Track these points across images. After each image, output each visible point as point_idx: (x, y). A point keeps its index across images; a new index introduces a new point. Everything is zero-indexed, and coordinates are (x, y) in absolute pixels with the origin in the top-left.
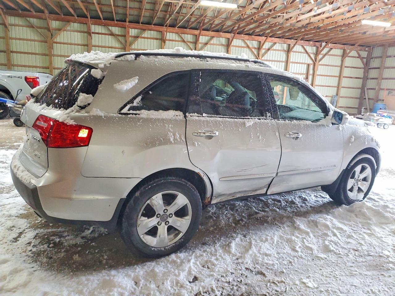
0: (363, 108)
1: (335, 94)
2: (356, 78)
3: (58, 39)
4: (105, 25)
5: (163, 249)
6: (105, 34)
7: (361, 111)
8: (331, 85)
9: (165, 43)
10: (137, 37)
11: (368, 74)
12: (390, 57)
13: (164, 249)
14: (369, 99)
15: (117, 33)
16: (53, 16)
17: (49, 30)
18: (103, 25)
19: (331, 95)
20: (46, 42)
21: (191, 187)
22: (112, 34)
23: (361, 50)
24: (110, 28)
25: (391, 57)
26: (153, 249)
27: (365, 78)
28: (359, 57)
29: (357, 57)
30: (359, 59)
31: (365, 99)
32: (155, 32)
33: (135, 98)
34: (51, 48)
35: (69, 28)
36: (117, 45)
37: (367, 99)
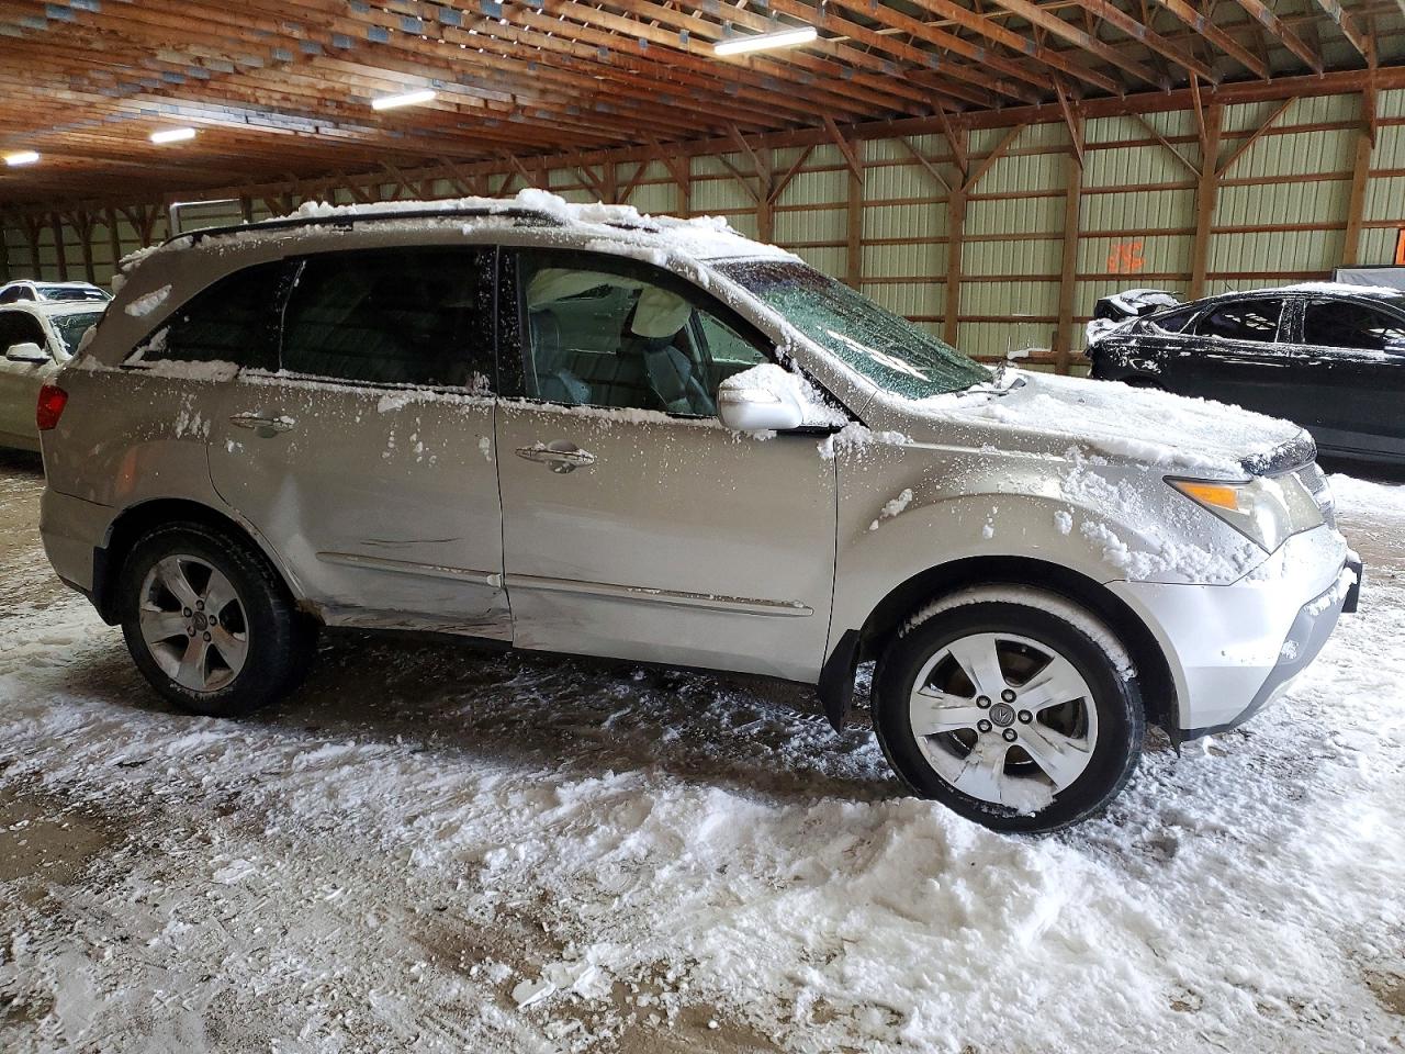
3: (982, 188)
4: (1129, 112)
5: (193, 695)
6: (1131, 144)
9: (1371, 136)
10: (1246, 135)
13: (196, 696)
15: (1174, 131)
16: (971, 117)
17: (958, 164)
18: (1124, 111)
20: (946, 200)
21: (239, 558)
22: (1153, 141)
24: (1151, 117)
26: (172, 686)
32: (1335, 99)
33: (153, 333)
34: (960, 215)
35: (1016, 146)
36: (1170, 176)
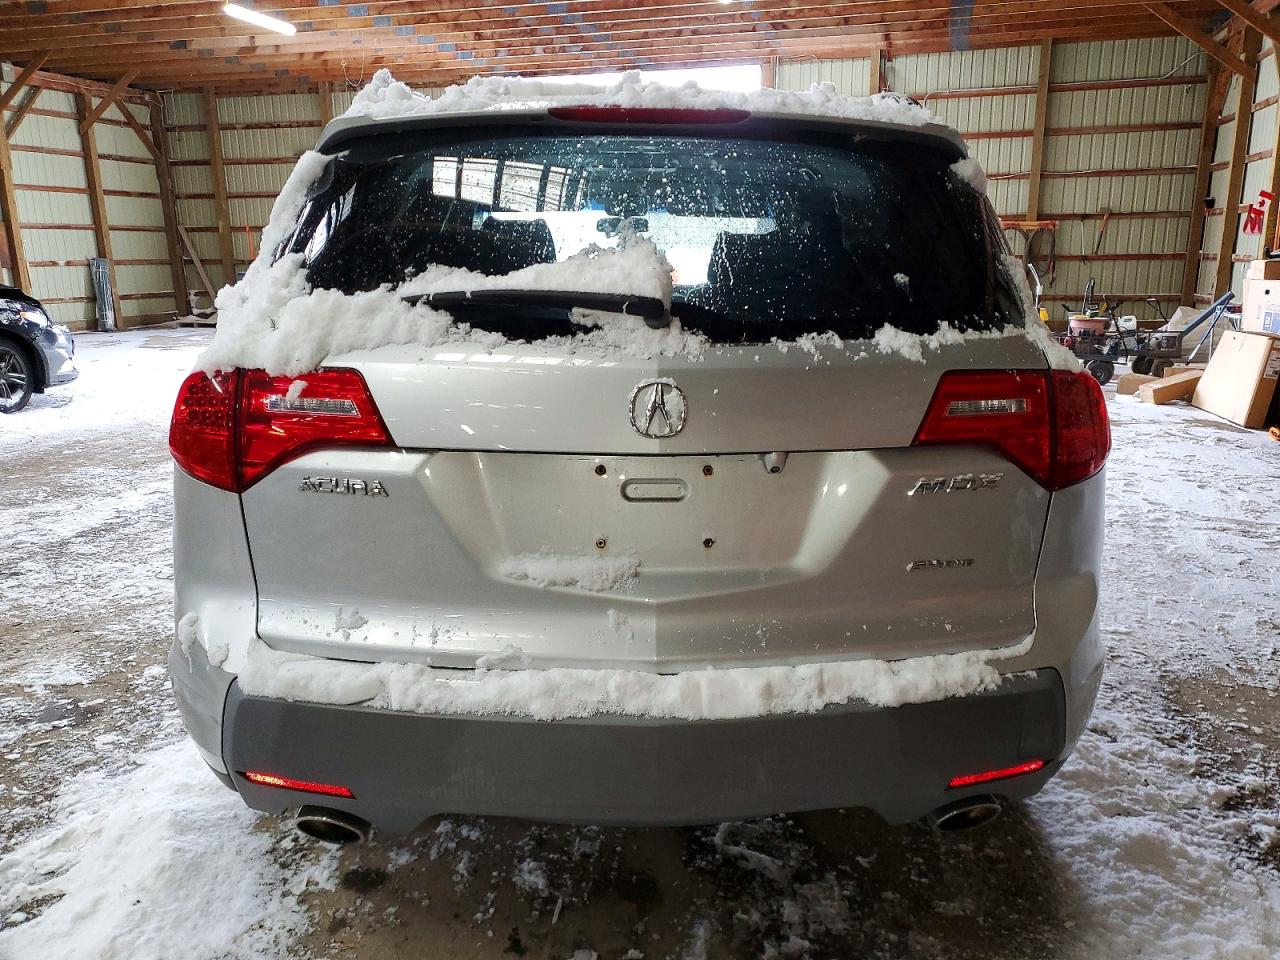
0: (193, 292)
1: (93, 254)
2: (142, 195)
7: (188, 302)
8: (72, 222)
11: (172, 181)
12: (232, 127)
14: (203, 261)
19: (80, 257)
23: (130, 100)
25: (235, 128)
27: (168, 196)
28: (130, 122)
29: (124, 123)
30: (130, 130)
31: (192, 262)
37: (198, 263)
